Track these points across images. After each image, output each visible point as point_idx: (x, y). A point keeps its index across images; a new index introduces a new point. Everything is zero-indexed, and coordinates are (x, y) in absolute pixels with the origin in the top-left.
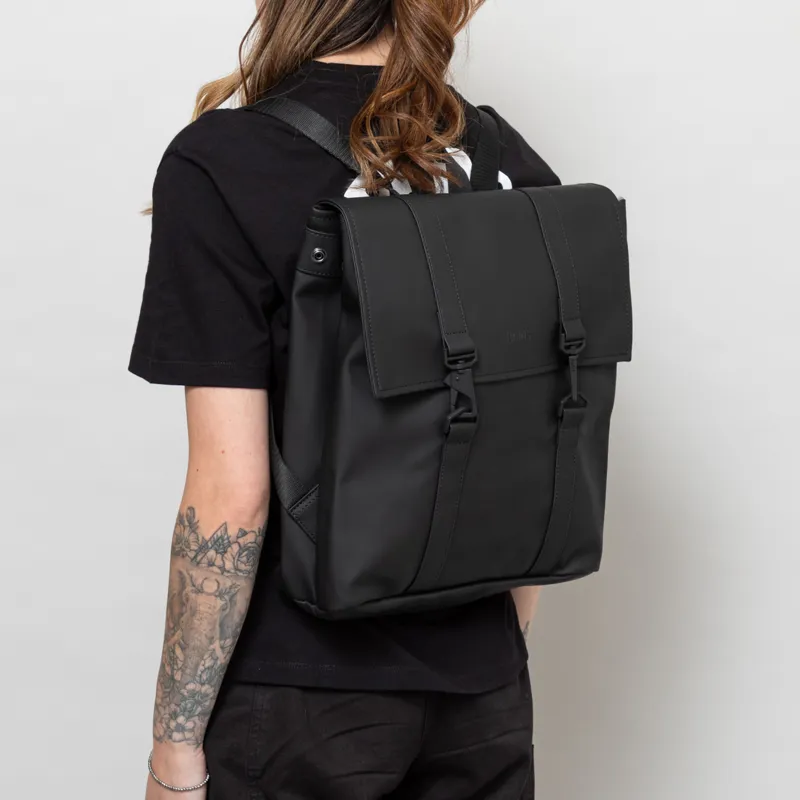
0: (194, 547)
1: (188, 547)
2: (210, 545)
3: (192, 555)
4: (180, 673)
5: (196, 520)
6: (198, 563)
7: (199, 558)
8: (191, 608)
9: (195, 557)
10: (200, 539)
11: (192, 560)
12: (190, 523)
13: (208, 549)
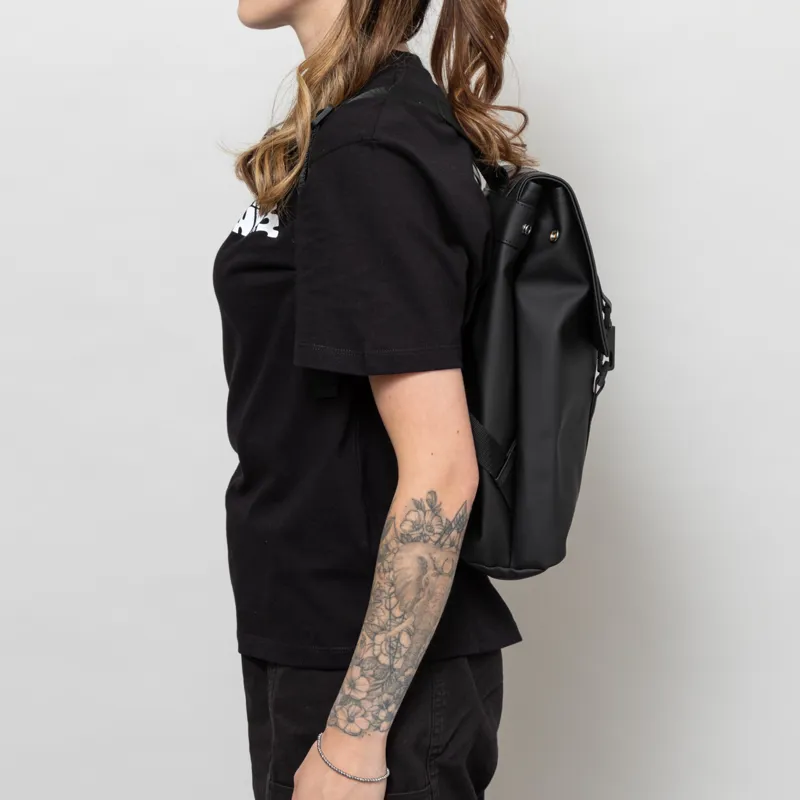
0: (438, 530)
1: (431, 531)
2: (453, 526)
3: (435, 538)
4: (401, 661)
5: (438, 503)
6: (442, 546)
7: (442, 541)
8: (429, 592)
9: (440, 539)
10: (444, 522)
11: (436, 542)
12: (431, 507)
13: (452, 529)
